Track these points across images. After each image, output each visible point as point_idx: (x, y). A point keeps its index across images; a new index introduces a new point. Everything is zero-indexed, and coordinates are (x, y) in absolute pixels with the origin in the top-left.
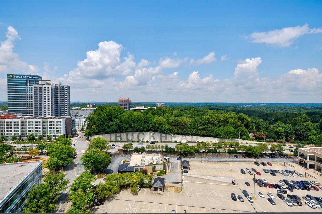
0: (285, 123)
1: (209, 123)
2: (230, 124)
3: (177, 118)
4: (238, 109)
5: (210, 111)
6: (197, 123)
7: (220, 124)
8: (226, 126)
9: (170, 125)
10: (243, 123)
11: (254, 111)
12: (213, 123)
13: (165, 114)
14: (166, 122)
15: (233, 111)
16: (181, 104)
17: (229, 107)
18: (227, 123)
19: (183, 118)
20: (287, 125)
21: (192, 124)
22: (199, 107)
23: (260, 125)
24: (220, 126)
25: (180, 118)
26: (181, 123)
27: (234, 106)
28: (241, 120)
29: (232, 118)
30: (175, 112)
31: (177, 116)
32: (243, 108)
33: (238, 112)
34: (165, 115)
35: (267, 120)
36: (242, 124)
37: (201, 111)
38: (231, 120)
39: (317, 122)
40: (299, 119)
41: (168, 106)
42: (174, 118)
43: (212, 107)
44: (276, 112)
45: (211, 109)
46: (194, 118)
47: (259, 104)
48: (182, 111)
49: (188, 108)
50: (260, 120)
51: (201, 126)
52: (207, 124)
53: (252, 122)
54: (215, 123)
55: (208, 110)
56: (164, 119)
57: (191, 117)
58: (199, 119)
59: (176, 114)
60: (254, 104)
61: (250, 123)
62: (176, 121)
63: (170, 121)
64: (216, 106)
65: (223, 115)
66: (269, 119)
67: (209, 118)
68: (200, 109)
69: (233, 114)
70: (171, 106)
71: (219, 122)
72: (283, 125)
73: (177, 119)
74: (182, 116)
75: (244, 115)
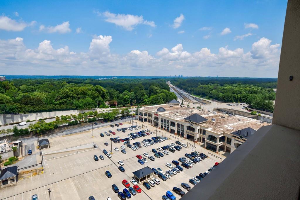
0: (130, 92)
1: (68, 96)
2: (89, 95)
3: (27, 94)
4: (94, 81)
5: (68, 84)
6: (54, 97)
7: (79, 96)
8: (85, 97)
9: (18, 103)
10: (100, 93)
11: (108, 83)
12: (72, 96)
13: (8, 89)
14: (11, 99)
15: (90, 83)
16: (31, 78)
17: (86, 79)
18: (86, 95)
19: (35, 93)
20: (131, 93)
21: (48, 99)
22: (55, 80)
23: (113, 95)
24: (79, 98)
25: (31, 93)
26: (34, 99)
27: (90, 79)
28: (98, 92)
29: (90, 90)
30: (23, 87)
31: (27, 92)
32: (99, 80)
33: (95, 84)
34: (7, 91)
35: (118, 90)
36: (99, 95)
37: (58, 85)
38: (90, 92)
39: (148, 89)
40: (138, 88)
41: (11, 80)
42: (22, 94)
43: (69, 80)
44: (123, 83)
45: (69, 82)
46: (50, 92)
47: (111, 77)
48: (33, 85)
49: (41, 82)
50: (113, 90)
51: (59, 100)
52: (65, 97)
53: (107, 93)
54: (74, 96)
55: (66, 83)
56: (7, 97)
57: (46, 92)
58: (56, 93)
59: (25, 90)
60: (107, 77)
61: (105, 93)
62: (25, 97)
63: (16, 98)
64: (74, 79)
65: (81, 88)
66: (119, 89)
67: (67, 92)
68: (56, 83)
69: (91, 86)
70: (16, 80)
71: (78, 95)
72: (129, 93)
73: (27, 96)
74: (33, 91)
75: (100, 87)
